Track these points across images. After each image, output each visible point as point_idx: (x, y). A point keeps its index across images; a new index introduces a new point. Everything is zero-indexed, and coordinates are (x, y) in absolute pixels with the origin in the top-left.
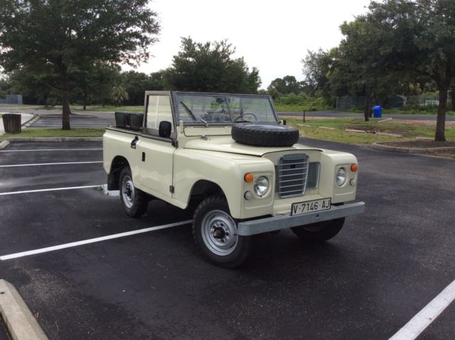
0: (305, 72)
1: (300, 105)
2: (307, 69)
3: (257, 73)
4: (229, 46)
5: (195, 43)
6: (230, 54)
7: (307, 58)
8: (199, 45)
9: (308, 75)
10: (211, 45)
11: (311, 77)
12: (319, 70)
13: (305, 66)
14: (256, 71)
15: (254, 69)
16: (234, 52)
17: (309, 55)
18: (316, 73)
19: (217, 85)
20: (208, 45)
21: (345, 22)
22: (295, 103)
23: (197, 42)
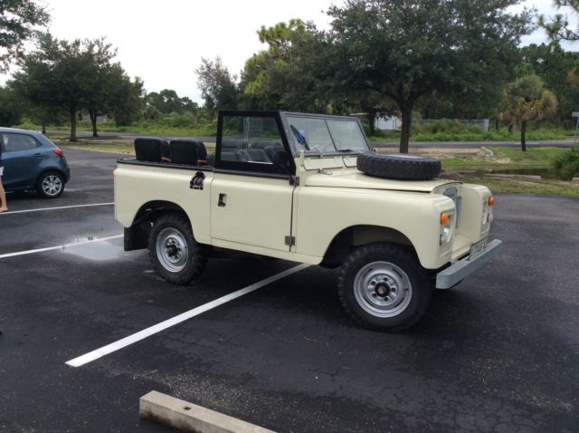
0: (200, 86)
1: (192, 128)
2: (203, 82)
3: (141, 85)
4: (108, 47)
5: (56, 41)
6: (110, 57)
7: (202, 68)
8: (64, 43)
9: (204, 90)
10: (81, 44)
11: (208, 93)
12: (218, 83)
13: (200, 78)
14: (141, 82)
15: (137, 79)
16: (115, 55)
17: (204, 65)
18: (215, 88)
19: (94, 99)
20: (77, 43)
21: (263, 27)
22: (185, 126)
23: (60, 39)
